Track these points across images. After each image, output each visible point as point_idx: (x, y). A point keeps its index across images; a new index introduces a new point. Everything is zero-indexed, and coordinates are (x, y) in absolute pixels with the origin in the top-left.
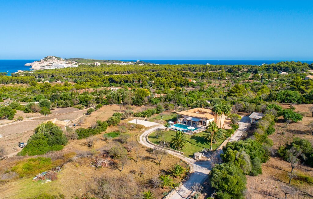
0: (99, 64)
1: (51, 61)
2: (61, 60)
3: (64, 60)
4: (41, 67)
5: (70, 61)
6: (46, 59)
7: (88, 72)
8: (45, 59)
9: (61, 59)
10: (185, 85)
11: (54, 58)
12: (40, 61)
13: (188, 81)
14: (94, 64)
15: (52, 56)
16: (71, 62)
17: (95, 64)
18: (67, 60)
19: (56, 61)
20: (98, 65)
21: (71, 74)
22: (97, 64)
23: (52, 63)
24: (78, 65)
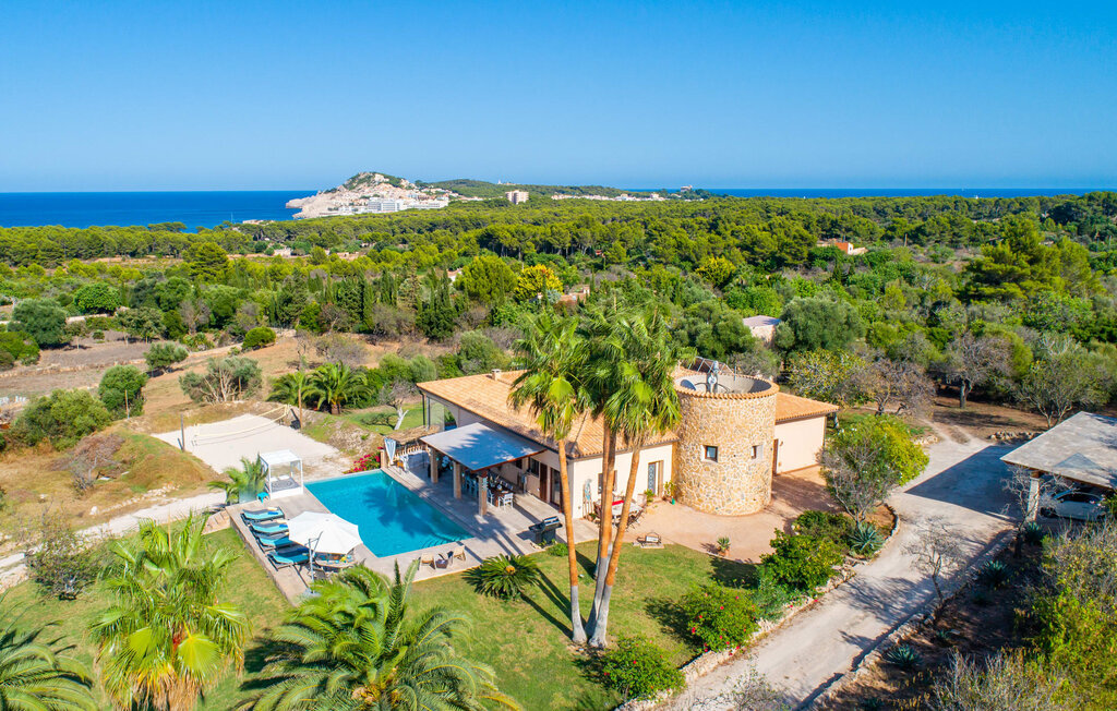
0: (523, 197)
1: (367, 191)
2: (401, 187)
3: (413, 185)
4: (330, 209)
5: (433, 191)
6: (354, 182)
7: (457, 222)
8: (351, 184)
9: (403, 183)
10: (797, 262)
11: (378, 177)
12: (334, 190)
13: (809, 245)
14: (507, 195)
15: (374, 173)
16: (438, 193)
17: (510, 198)
18: (421, 185)
19: (385, 190)
20: (519, 199)
21: (397, 230)
22: (515, 196)
23: (368, 198)
24: (448, 201)
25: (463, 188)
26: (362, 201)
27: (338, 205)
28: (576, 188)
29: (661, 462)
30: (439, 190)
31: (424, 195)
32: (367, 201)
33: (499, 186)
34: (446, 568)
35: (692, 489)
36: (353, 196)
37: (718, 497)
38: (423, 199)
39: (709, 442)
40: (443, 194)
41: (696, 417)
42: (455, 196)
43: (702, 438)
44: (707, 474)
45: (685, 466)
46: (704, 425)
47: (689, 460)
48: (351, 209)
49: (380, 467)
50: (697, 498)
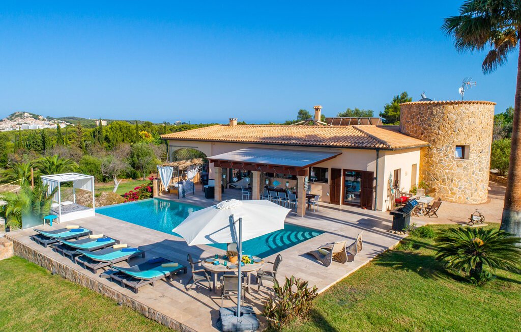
0: (104, 123)
1: (20, 121)
2: (39, 119)
3: (46, 119)
5: (56, 121)
6: (12, 117)
9: (40, 117)
11: (26, 114)
14: (96, 122)
15: (24, 112)
16: (58, 122)
17: (98, 123)
18: (50, 119)
19: (30, 120)
22: (100, 123)
23: (21, 124)
24: (65, 126)
25: (71, 120)
26: (18, 126)
27: (4, 128)
29: (416, 164)
30: (60, 121)
31: (52, 123)
32: (20, 126)
33: (90, 120)
34: (353, 260)
35: (445, 184)
36: (13, 123)
37: (468, 189)
38: (51, 125)
39: (462, 142)
40: (62, 123)
41: (450, 122)
42: (68, 124)
43: (455, 140)
44: (460, 170)
45: (437, 166)
46: (457, 128)
47: (442, 160)
48: (11, 129)
49: (152, 196)
50: (450, 192)
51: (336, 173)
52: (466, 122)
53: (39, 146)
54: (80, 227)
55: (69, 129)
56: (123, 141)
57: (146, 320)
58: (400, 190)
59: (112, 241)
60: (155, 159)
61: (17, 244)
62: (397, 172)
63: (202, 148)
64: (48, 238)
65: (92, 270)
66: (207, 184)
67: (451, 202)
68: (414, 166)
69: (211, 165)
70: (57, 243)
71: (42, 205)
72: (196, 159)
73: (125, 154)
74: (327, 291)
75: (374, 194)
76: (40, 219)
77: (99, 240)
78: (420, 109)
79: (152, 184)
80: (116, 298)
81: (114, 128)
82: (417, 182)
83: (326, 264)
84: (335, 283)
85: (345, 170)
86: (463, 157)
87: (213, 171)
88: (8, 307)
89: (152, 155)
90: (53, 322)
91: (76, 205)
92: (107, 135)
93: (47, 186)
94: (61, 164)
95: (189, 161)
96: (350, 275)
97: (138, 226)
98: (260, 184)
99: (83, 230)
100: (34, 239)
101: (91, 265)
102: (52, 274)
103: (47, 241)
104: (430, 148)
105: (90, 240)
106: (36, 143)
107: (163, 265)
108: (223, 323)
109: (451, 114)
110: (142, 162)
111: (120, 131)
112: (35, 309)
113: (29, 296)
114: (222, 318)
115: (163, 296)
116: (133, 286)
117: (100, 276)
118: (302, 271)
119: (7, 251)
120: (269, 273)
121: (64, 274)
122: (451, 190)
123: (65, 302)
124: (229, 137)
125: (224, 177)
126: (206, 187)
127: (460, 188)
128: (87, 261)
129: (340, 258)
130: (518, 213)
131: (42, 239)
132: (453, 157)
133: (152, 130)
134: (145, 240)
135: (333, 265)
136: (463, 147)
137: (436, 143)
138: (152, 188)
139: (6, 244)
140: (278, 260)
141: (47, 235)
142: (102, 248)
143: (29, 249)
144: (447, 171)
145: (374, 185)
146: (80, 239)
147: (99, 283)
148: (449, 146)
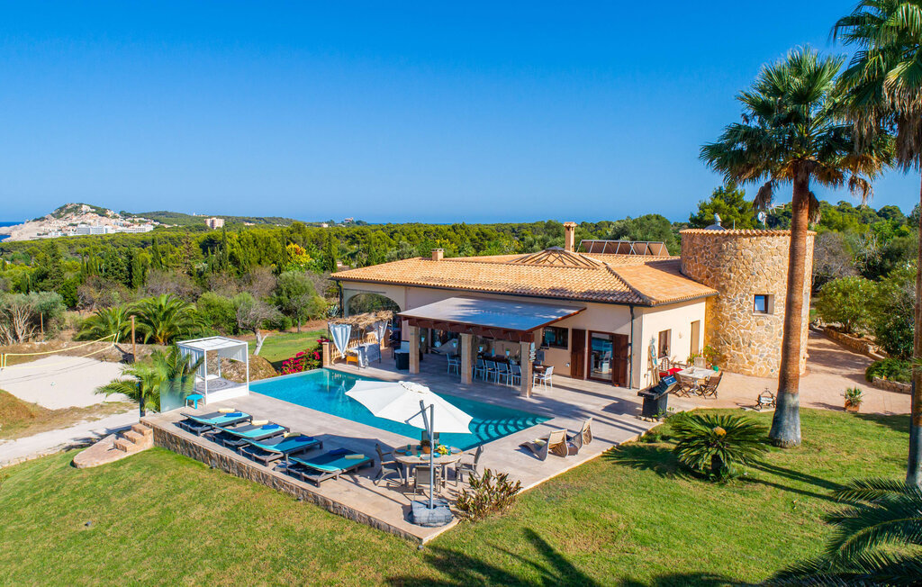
0: (219, 223)
1: (75, 219)
2: (107, 216)
3: (118, 215)
4: (39, 235)
5: (137, 220)
6: (60, 213)
8: (59, 213)
9: (109, 213)
11: (84, 208)
12: (42, 219)
14: (205, 222)
15: (81, 204)
16: (140, 221)
17: (209, 224)
18: (126, 215)
19: (92, 218)
20: (216, 225)
22: (213, 223)
23: (76, 225)
24: (152, 228)
25: (162, 218)
26: (70, 228)
27: (47, 231)
28: (261, 219)
29: (700, 321)
30: (143, 219)
31: (128, 223)
32: (75, 228)
33: (195, 217)
34: (577, 453)
35: (740, 350)
36: (62, 223)
37: (773, 357)
38: (128, 226)
39: (764, 290)
40: (146, 222)
41: (746, 262)
42: (157, 224)
43: (753, 287)
44: (761, 330)
45: (728, 323)
46: (756, 270)
47: (735, 315)
48: (60, 234)
49: (320, 366)
50: (747, 361)
51: (579, 334)
52: (769, 261)
53: (121, 271)
54: (236, 411)
55: (159, 235)
56: (259, 263)
57: (331, 515)
58: (670, 359)
59: (280, 429)
60: (316, 297)
61: (159, 433)
62: (665, 336)
63: (391, 294)
64: (200, 425)
65: (263, 463)
66: (399, 347)
67: (749, 375)
68: (695, 324)
69: (405, 323)
70: (212, 432)
71: (184, 380)
72: (382, 312)
73: (268, 289)
74: (536, 487)
75: (629, 365)
76: (183, 400)
77: (264, 427)
78: (705, 241)
79: (321, 348)
80: (294, 493)
81: (245, 240)
82: (701, 346)
83: (542, 458)
84: (548, 479)
85: (590, 332)
86: (766, 311)
87: (408, 332)
88: (168, 504)
89: (311, 291)
90: (227, 519)
91: (223, 381)
92: (233, 253)
93: (189, 356)
94: (172, 309)
95: (373, 314)
96: (569, 471)
97: (308, 410)
98: (472, 350)
99: (241, 415)
100: (181, 426)
101: (262, 458)
102: (212, 468)
103: (199, 428)
104: (718, 298)
105: (252, 427)
106: (117, 267)
107: (346, 456)
108: (414, 514)
109: (747, 250)
110: (295, 304)
111: (255, 245)
112: (201, 506)
113: (190, 492)
114: (414, 510)
115: (349, 490)
116: (315, 479)
117: (274, 469)
118: (511, 465)
119: (146, 441)
120: (469, 466)
121: (227, 468)
122: (749, 358)
123: (236, 498)
124: (431, 279)
125: (423, 340)
126: (397, 351)
127: (761, 356)
128: (254, 451)
129: (558, 451)
130: (793, 395)
131: (192, 425)
132: (750, 311)
133: (304, 239)
134: (321, 428)
135: (550, 459)
136: (766, 297)
137: (726, 291)
138: (321, 355)
139: (145, 432)
140: (479, 452)
141: (200, 420)
142: (268, 438)
143: (176, 437)
144: (742, 331)
145: (629, 354)
146: (238, 426)
147: (273, 476)
148: (744, 295)
